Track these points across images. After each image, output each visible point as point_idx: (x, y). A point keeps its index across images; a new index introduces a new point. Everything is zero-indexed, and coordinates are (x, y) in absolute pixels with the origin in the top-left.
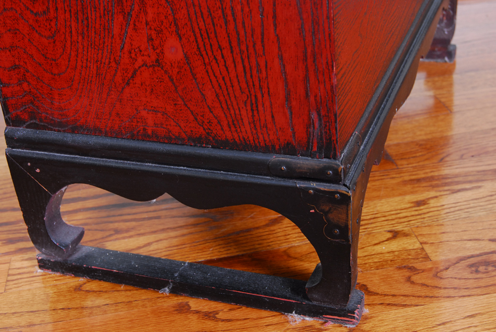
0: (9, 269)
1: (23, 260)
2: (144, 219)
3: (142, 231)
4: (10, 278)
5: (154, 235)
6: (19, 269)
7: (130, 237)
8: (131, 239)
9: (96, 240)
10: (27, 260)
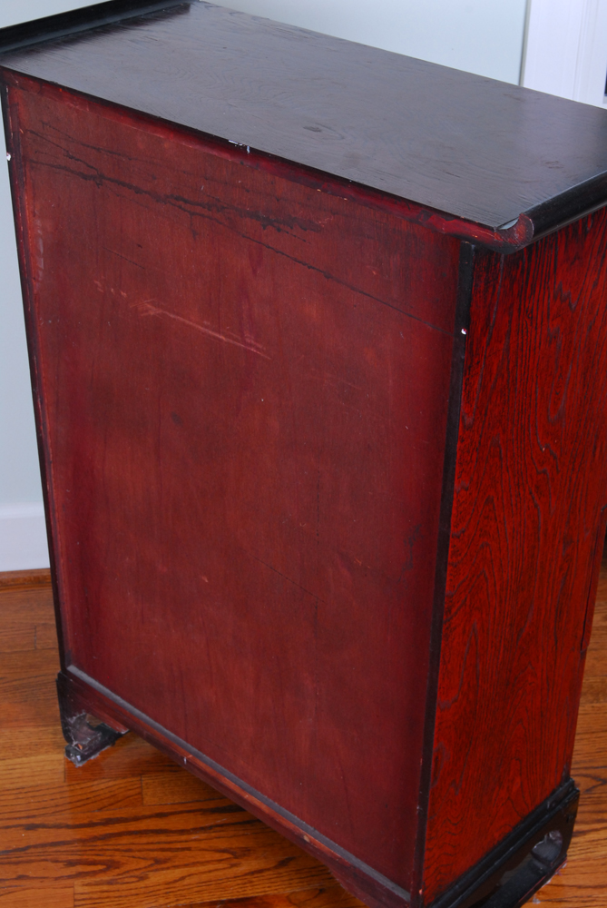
0: (75, 894)
1: (83, 885)
2: (178, 850)
3: (177, 863)
4: (77, 903)
5: (186, 869)
6: (82, 894)
7: (168, 868)
8: (169, 871)
9: (140, 869)
10: (87, 885)
